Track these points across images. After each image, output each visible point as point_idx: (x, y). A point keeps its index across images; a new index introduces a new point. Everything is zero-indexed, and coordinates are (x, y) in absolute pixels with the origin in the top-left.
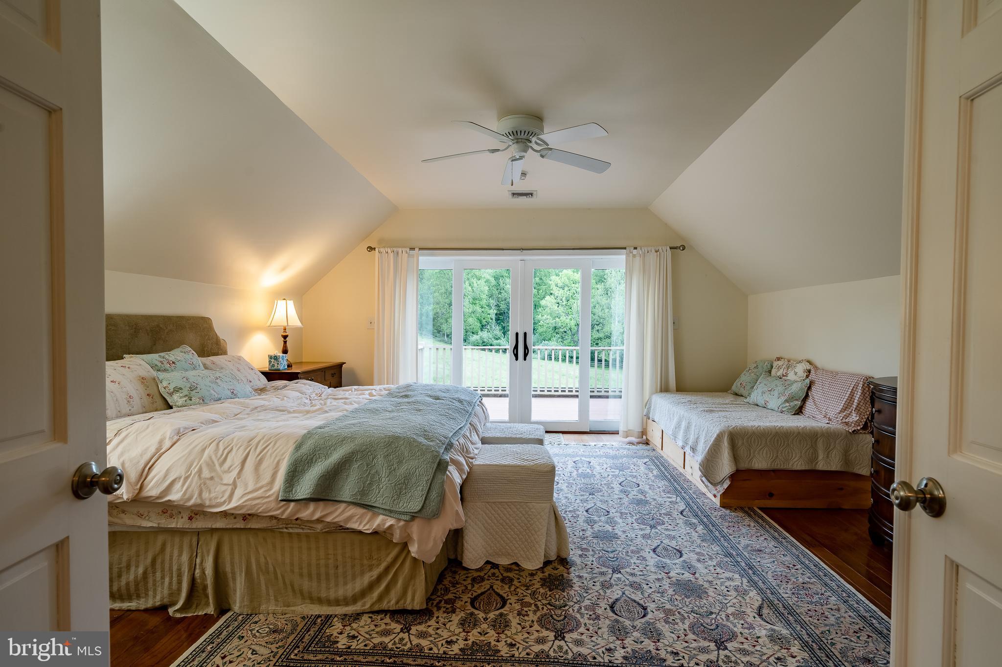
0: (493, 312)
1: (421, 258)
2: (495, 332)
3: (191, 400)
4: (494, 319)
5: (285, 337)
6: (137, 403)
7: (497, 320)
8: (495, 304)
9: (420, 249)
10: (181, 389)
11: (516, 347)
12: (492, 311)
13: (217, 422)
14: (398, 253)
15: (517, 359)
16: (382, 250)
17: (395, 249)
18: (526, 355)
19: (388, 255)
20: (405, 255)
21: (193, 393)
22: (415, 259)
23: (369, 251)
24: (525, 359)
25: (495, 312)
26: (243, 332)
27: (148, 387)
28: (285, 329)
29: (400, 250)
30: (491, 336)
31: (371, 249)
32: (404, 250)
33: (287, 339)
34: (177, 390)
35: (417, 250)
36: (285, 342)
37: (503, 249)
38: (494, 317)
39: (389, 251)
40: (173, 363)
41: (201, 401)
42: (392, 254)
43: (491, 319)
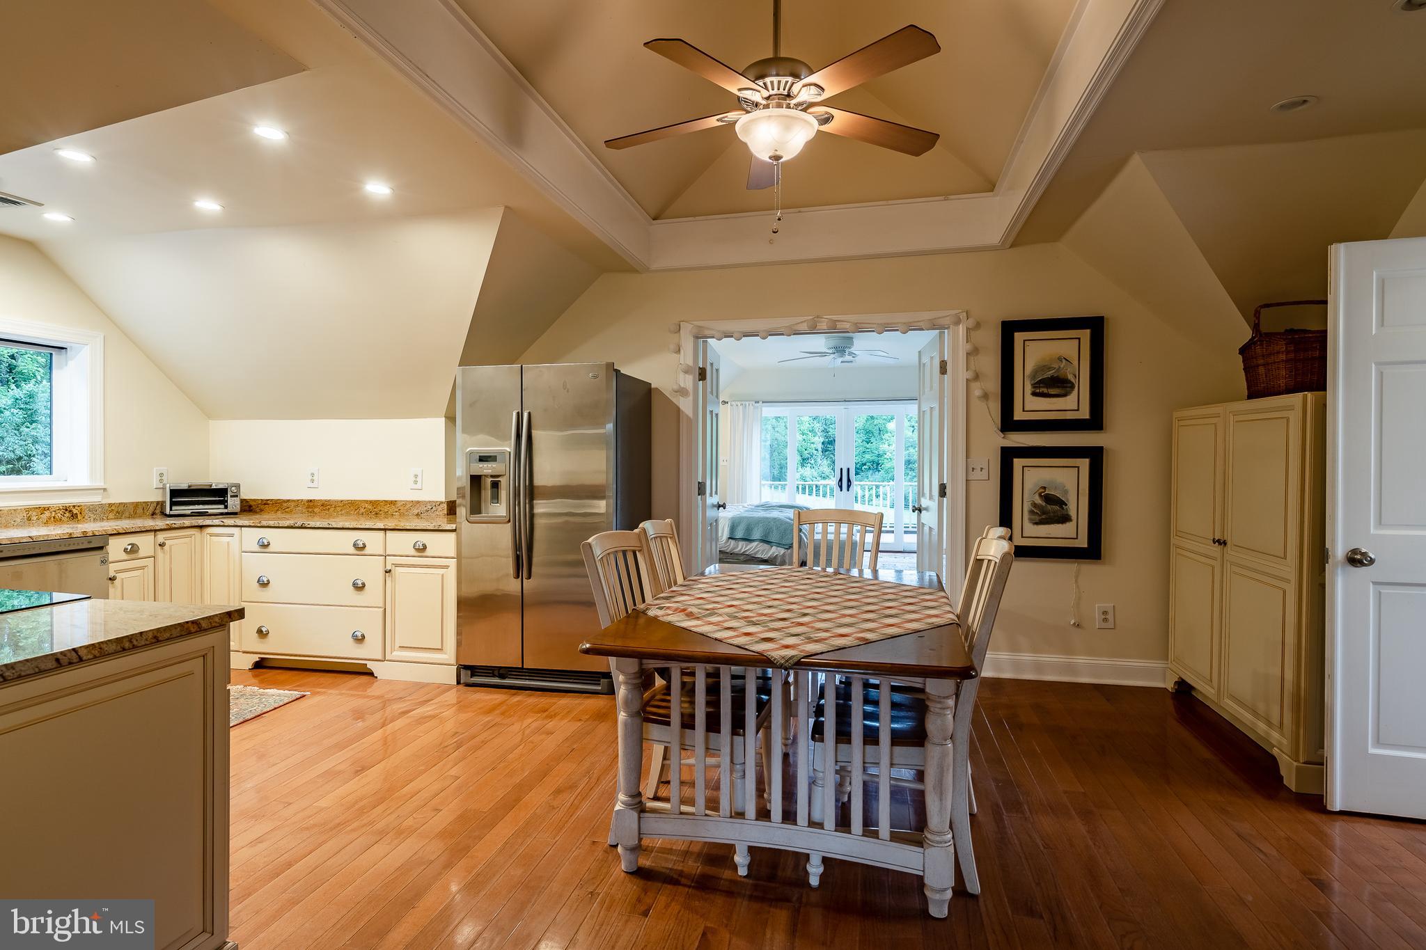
0: (818, 441)
1: (763, 409)
2: (821, 468)
4: (820, 449)
7: (824, 451)
8: (822, 428)
11: (841, 480)
12: (817, 438)
14: (746, 405)
15: (841, 490)
16: (733, 403)
17: (743, 403)
18: (849, 486)
20: (751, 407)
22: (759, 410)
24: (848, 490)
25: (822, 440)
29: (747, 403)
30: (815, 474)
31: (724, 403)
32: (751, 403)
38: (820, 447)
39: (739, 404)
42: (741, 407)
43: (817, 450)
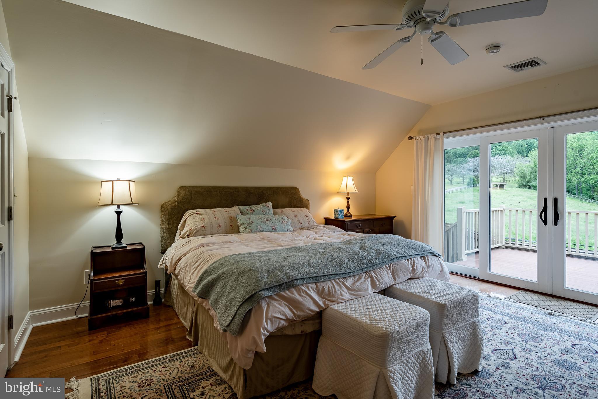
1: (445, 139)
3: (246, 230)
5: (348, 199)
6: (223, 228)
9: (444, 133)
10: (244, 224)
13: (231, 242)
14: (428, 138)
15: (545, 224)
16: (418, 138)
17: (426, 136)
19: (421, 141)
20: (433, 139)
21: (248, 227)
22: (441, 140)
23: (410, 140)
26: (326, 195)
27: (233, 222)
28: (348, 194)
29: (429, 136)
31: (411, 138)
32: (432, 135)
33: (349, 200)
34: (243, 224)
35: (442, 134)
36: (348, 202)
37: (519, 121)
39: (422, 138)
40: (253, 211)
41: (250, 231)
42: (424, 139)
